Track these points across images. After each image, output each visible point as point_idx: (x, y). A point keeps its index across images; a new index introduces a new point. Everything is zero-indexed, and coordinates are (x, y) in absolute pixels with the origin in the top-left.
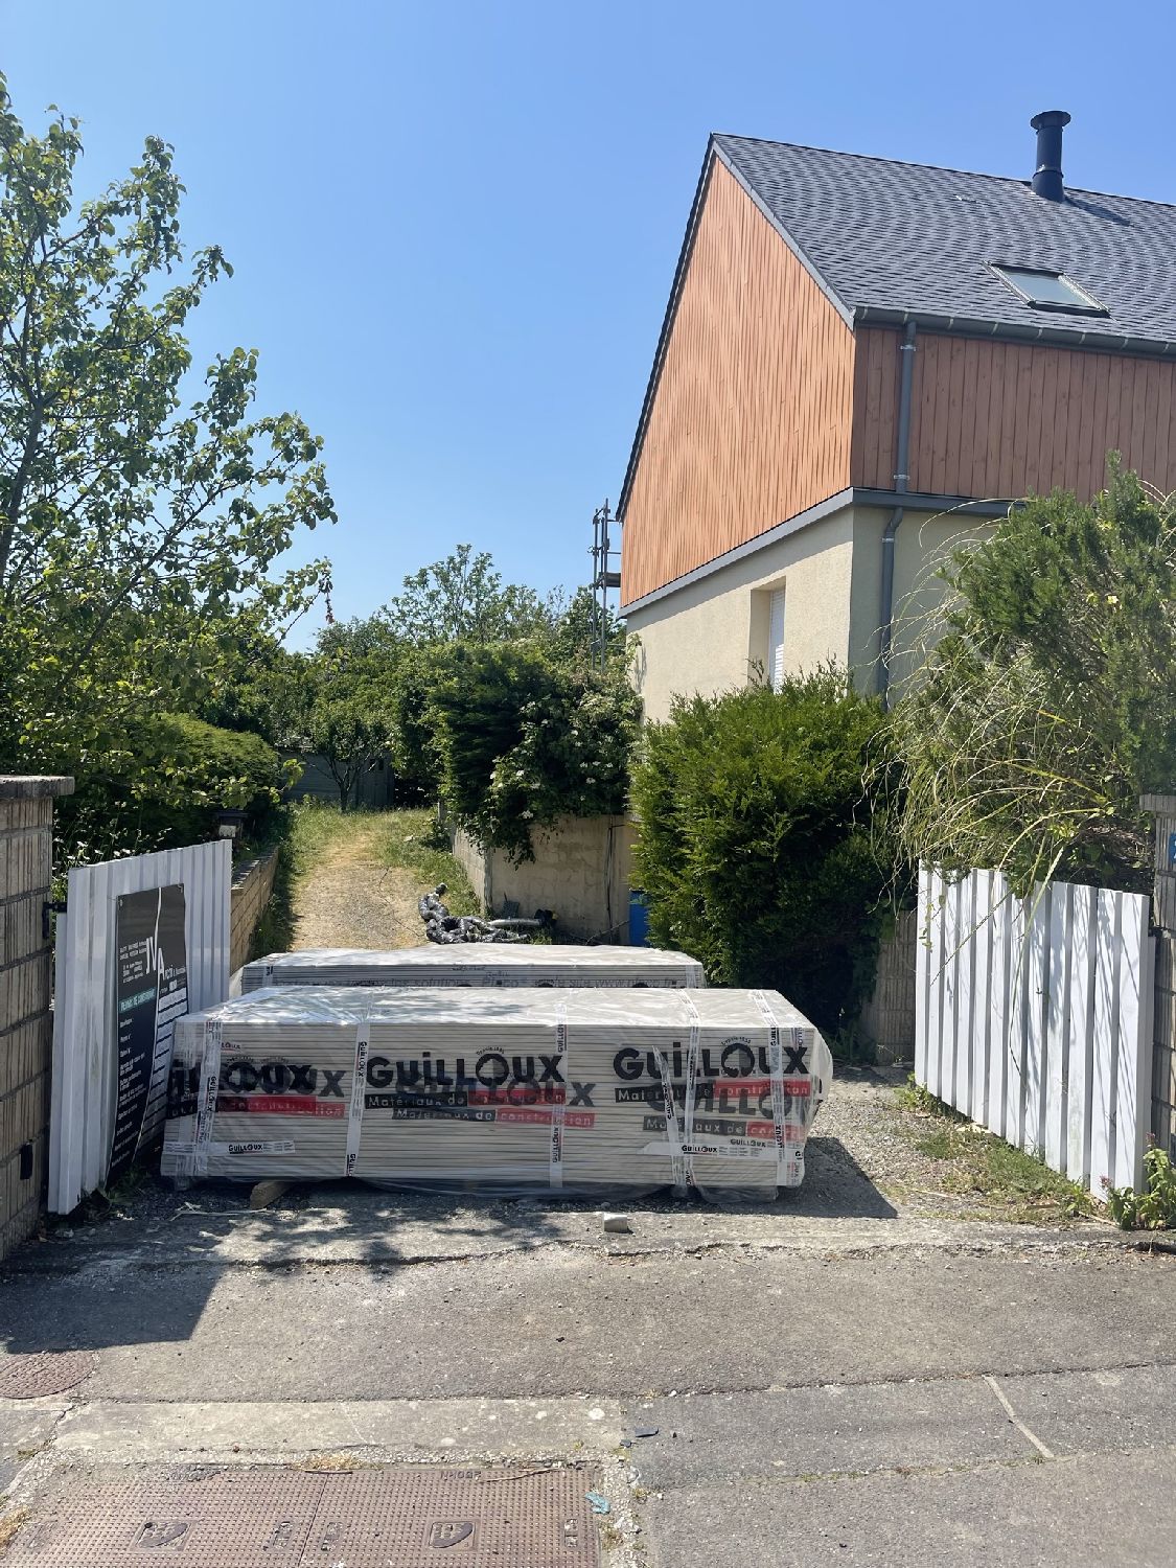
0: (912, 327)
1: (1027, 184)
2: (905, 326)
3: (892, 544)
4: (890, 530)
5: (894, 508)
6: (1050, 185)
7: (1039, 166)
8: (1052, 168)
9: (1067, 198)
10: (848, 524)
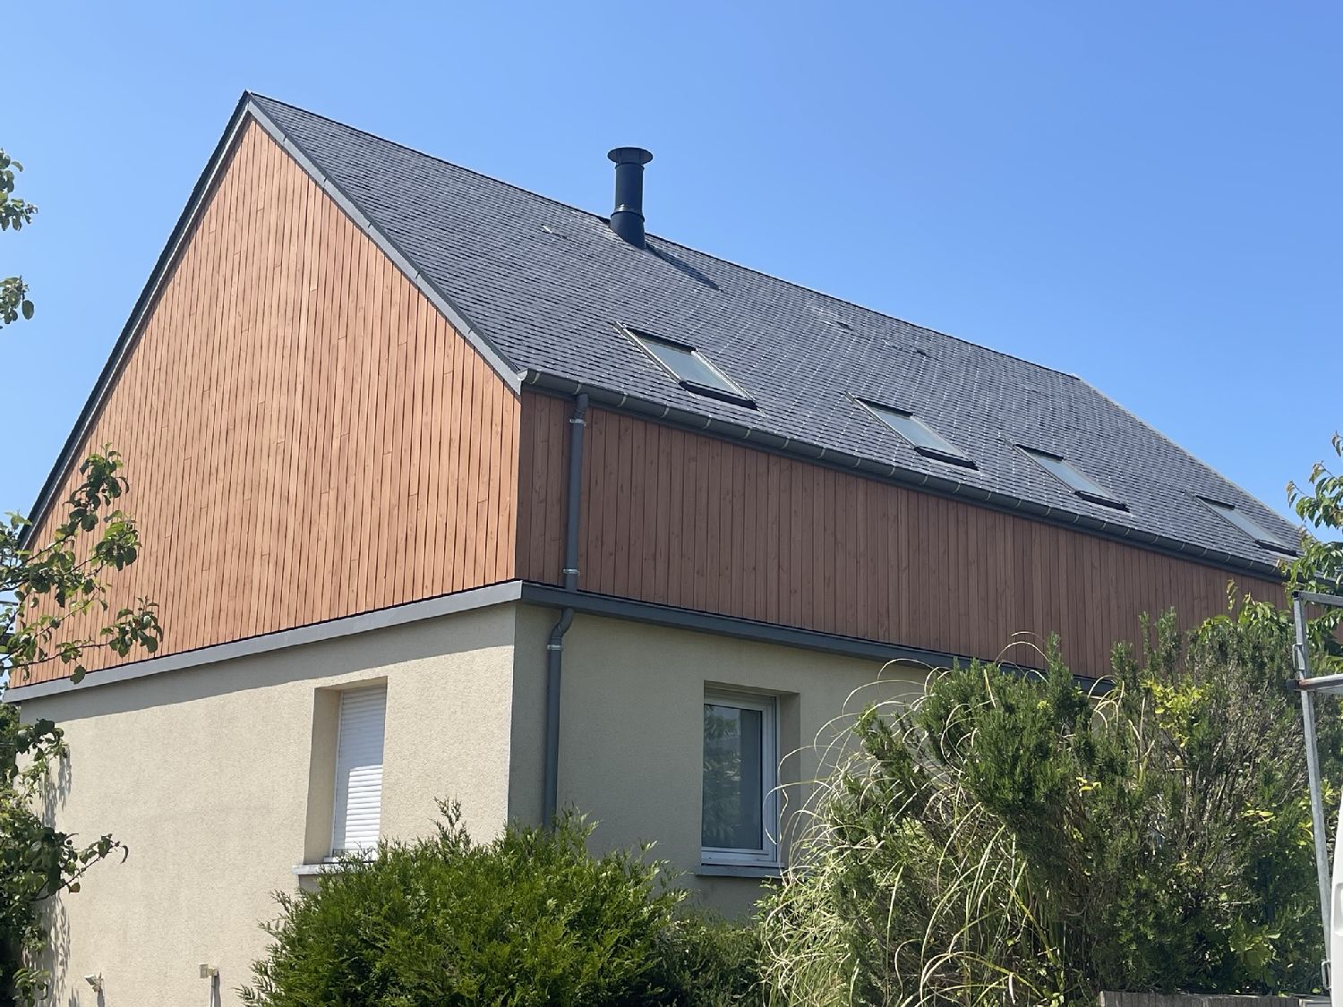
0: (584, 399)
1: (606, 221)
2: (576, 397)
3: (560, 652)
4: (555, 635)
5: (563, 609)
6: (630, 225)
7: (618, 205)
8: (632, 210)
9: (648, 245)
10: (509, 621)
